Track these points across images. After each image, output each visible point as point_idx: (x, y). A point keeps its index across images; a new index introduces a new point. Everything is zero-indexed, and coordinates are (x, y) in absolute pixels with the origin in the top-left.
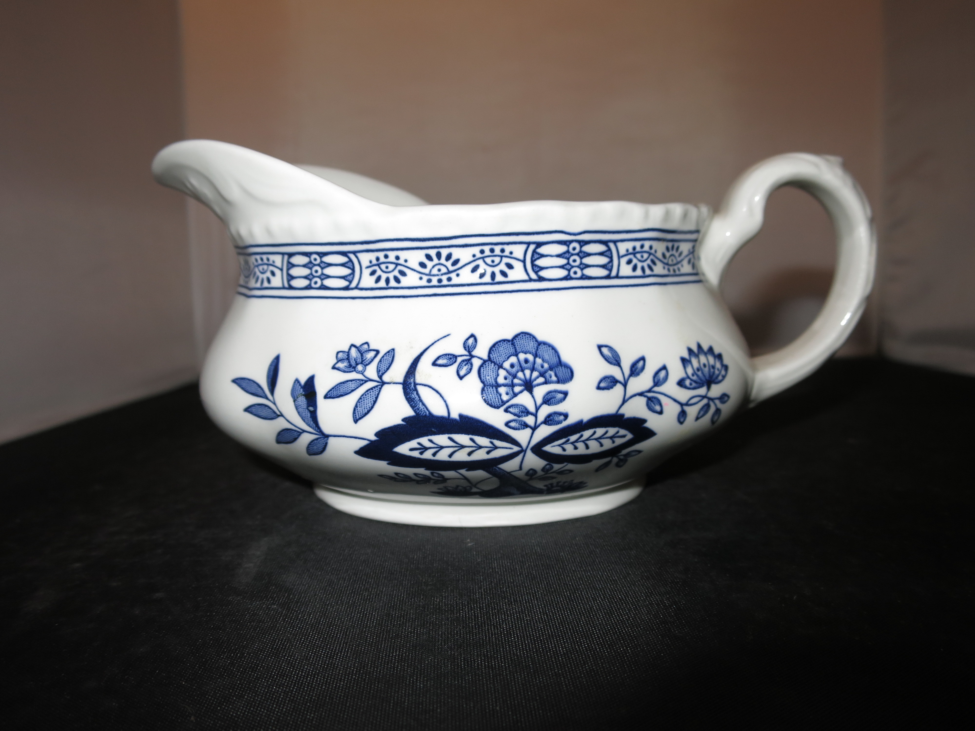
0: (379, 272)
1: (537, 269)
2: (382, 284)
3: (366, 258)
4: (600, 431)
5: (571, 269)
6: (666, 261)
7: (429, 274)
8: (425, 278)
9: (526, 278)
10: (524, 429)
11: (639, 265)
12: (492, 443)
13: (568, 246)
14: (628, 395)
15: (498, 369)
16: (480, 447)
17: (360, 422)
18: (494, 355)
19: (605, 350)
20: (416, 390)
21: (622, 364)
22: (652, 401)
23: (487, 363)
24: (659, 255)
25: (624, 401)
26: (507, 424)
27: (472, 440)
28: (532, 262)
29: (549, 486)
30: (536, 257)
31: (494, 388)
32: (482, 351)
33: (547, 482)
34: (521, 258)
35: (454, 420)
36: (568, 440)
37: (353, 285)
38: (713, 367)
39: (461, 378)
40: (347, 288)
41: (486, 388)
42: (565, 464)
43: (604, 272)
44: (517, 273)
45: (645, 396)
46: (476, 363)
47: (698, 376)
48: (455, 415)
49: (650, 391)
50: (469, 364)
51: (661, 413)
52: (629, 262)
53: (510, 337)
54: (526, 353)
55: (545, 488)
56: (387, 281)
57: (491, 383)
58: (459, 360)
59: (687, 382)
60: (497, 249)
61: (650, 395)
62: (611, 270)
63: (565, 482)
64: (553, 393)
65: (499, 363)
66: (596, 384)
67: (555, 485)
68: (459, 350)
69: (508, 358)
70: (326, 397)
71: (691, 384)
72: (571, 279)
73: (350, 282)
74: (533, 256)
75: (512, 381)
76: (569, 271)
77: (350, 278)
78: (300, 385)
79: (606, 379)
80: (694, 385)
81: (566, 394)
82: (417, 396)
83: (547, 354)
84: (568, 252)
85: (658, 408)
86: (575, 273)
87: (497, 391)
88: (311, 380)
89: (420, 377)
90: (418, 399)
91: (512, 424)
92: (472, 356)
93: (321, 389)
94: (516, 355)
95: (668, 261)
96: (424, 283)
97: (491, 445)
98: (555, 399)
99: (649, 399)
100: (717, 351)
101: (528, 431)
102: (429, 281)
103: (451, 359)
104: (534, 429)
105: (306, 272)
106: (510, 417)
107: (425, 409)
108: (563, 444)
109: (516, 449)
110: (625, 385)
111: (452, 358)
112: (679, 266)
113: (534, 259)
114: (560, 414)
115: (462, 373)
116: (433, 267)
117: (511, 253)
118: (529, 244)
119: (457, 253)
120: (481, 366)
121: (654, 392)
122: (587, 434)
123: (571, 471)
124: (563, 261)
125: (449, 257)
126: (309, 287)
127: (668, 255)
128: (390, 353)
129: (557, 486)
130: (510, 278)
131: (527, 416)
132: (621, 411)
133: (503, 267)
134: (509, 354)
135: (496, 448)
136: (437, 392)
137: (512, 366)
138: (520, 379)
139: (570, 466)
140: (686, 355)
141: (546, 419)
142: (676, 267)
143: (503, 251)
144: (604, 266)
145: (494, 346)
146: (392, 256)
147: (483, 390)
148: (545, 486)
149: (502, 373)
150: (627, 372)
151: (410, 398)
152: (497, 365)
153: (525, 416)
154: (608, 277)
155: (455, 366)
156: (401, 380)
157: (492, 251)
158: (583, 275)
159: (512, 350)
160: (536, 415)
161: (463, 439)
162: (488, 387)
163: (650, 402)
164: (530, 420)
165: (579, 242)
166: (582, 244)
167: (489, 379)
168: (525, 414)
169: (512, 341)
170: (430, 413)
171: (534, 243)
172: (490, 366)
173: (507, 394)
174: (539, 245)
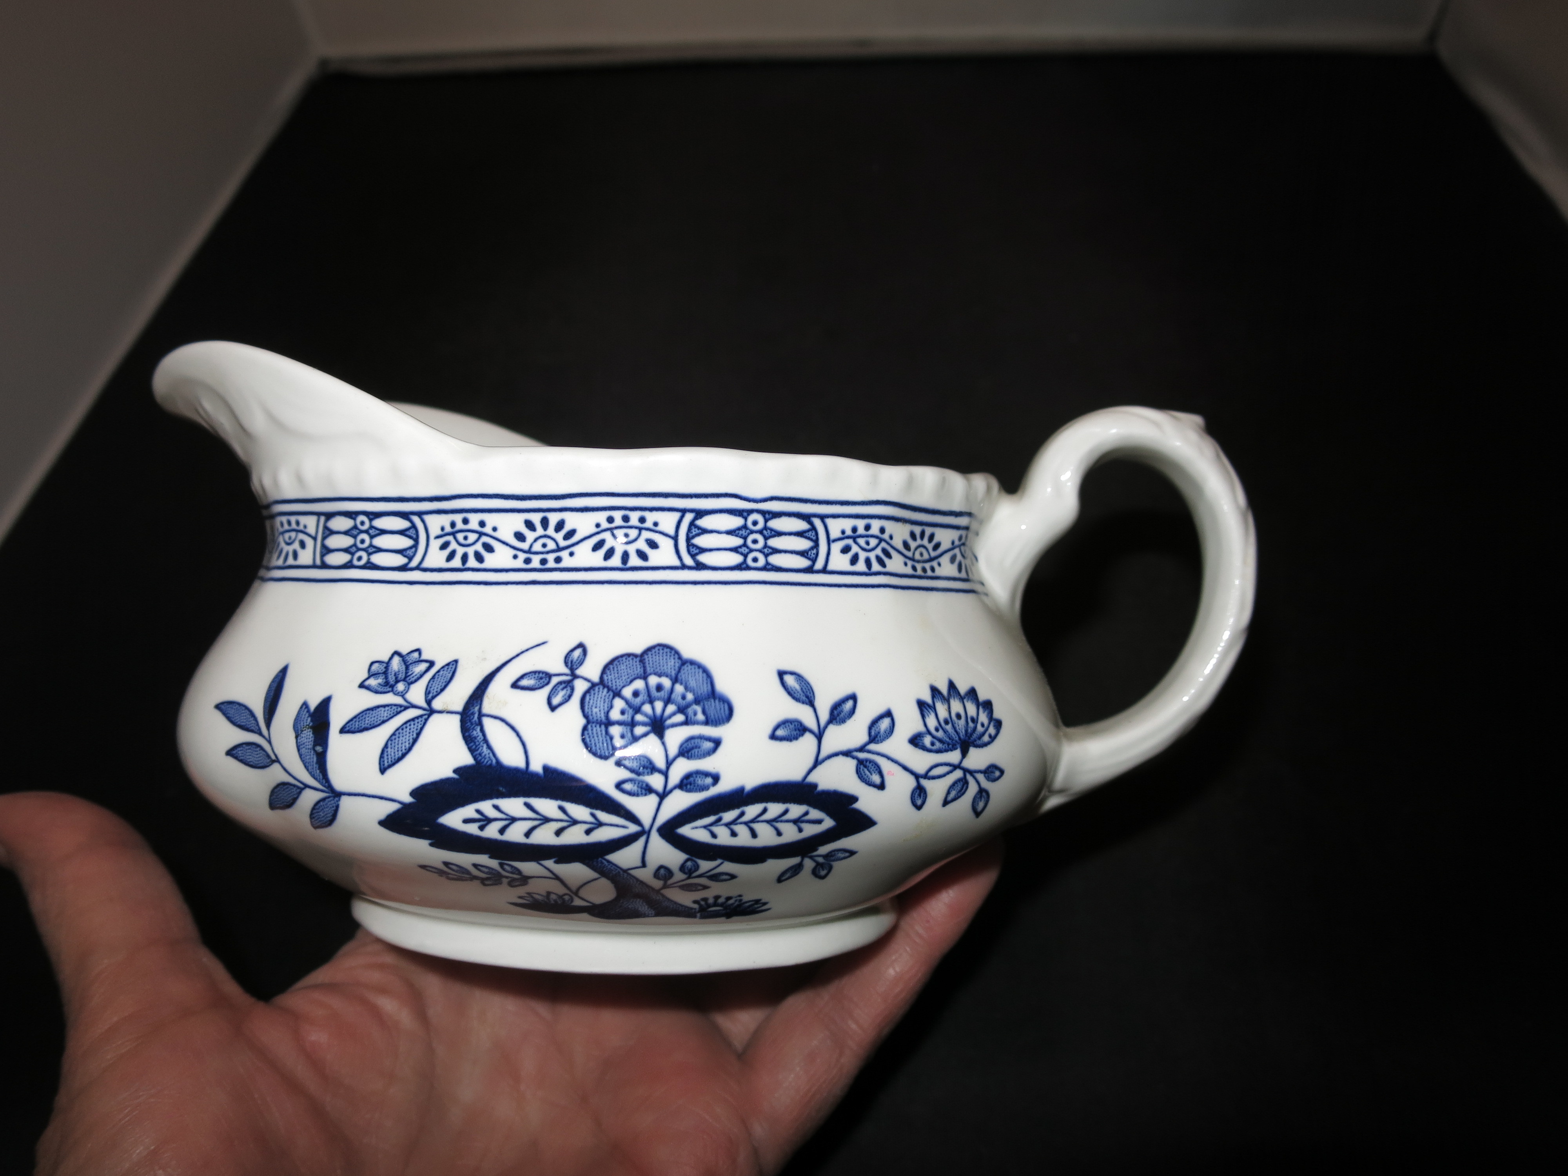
0: (453, 545)
1: (695, 551)
2: (456, 562)
3: (436, 523)
4: (775, 809)
5: (748, 553)
6: (910, 554)
7: (529, 551)
8: (522, 556)
9: (677, 563)
10: (646, 795)
11: (863, 555)
12: (593, 815)
13: (746, 519)
14: (823, 754)
15: (613, 698)
16: (574, 822)
17: (389, 772)
18: (610, 677)
19: (790, 680)
20: (480, 724)
21: (818, 703)
22: (865, 766)
23: (597, 688)
24: (898, 543)
25: (817, 763)
26: (619, 786)
27: (562, 809)
28: (688, 539)
29: (703, 903)
30: (694, 533)
31: (603, 727)
32: (591, 670)
33: (698, 895)
34: (672, 532)
35: (535, 775)
36: (720, 819)
37: (414, 563)
38: (974, 720)
39: (553, 708)
40: (403, 568)
41: (589, 726)
42: (719, 861)
43: (804, 563)
44: (664, 555)
45: (854, 758)
46: (580, 687)
47: (945, 731)
48: (536, 767)
49: (862, 749)
50: (569, 688)
51: (881, 787)
52: (846, 550)
53: (638, 649)
54: (660, 676)
55: (696, 906)
56: (465, 558)
57: (599, 719)
58: (555, 680)
59: (927, 741)
60: (634, 517)
61: (862, 755)
62: (814, 561)
63: (728, 898)
64: (696, 741)
65: (616, 689)
66: (769, 730)
67: (711, 901)
68: (556, 665)
69: (631, 681)
70: (343, 731)
71: (933, 744)
72: (748, 568)
73: (410, 559)
74: (689, 530)
75: (633, 718)
76: (745, 556)
77: (410, 553)
78: (308, 711)
79: (787, 724)
80: (938, 745)
81: (717, 743)
82: (480, 734)
83: (695, 680)
84: (745, 527)
85: (876, 779)
86: (755, 560)
87: (607, 733)
88: (325, 704)
89: (489, 705)
90: (482, 738)
91: (628, 786)
92: (575, 676)
93: (338, 717)
94: (645, 677)
95: (914, 554)
96: (519, 563)
97: (591, 819)
98: (700, 750)
99: (861, 763)
100: (982, 696)
101: (653, 799)
102: (528, 561)
103: (541, 678)
104: (663, 796)
105: (347, 541)
106: (623, 774)
107: (491, 755)
108: (712, 824)
109: (633, 828)
110: (819, 737)
111: (543, 677)
112: (935, 564)
113: (691, 535)
114: (706, 774)
115: (556, 701)
116: (536, 540)
117: (656, 524)
118: (684, 511)
119: (572, 521)
120: (587, 692)
121: (869, 752)
122: (752, 811)
123: (733, 877)
124: (737, 541)
125: (560, 526)
126: (348, 566)
127: (913, 545)
128: (451, 666)
129: (715, 904)
130: (651, 563)
131: (652, 773)
132: (812, 778)
133: (641, 545)
134: (633, 677)
135: (600, 824)
136: (513, 728)
137: (636, 694)
138: (646, 715)
139: (728, 867)
140: (927, 697)
141: (682, 781)
142: (927, 566)
143: (642, 520)
144: (803, 554)
145: (612, 662)
146: (474, 520)
147: (585, 729)
148: (695, 902)
149: (619, 704)
150: (824, 716)
151: (470, 736)
152: (613, 691)
153: (648, 774)
154: (809, 570)
155: (546, 690)
156: (459, 707)
157: (626, 519)
158: (767, 563)
159: (640, 670)
160: (666, 774)
161: (547, 806)
162: (594, 725)
163: (862, 767)
164: (656, 781)
165: (763, 513)
166: (767, 516)
167: (597, 712)
168: (649, 770)
169: (641, 657)
170: (498, 762)
171: (691, 511)
172: (601, 692)
173: (623, 737)
174: (700, 514)
